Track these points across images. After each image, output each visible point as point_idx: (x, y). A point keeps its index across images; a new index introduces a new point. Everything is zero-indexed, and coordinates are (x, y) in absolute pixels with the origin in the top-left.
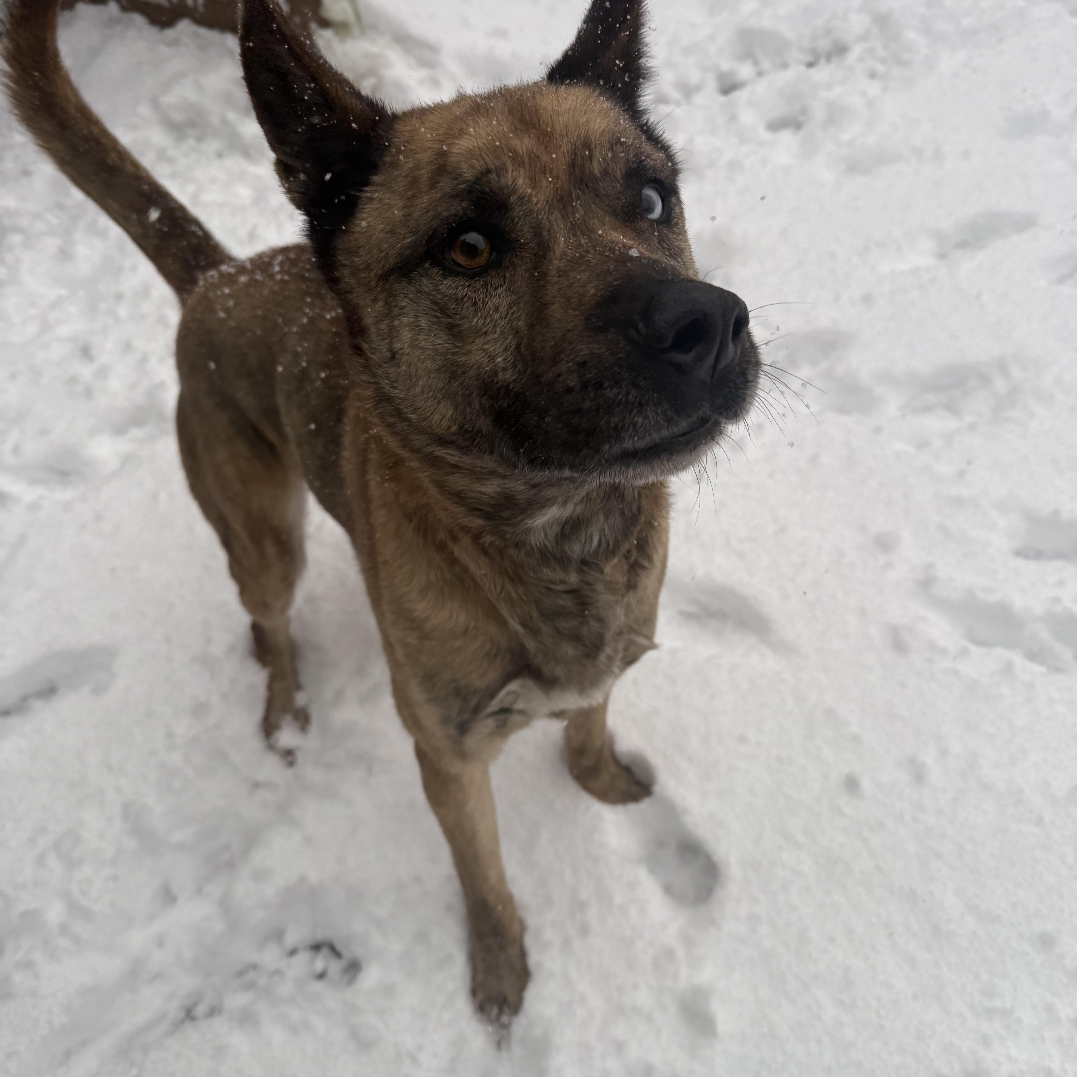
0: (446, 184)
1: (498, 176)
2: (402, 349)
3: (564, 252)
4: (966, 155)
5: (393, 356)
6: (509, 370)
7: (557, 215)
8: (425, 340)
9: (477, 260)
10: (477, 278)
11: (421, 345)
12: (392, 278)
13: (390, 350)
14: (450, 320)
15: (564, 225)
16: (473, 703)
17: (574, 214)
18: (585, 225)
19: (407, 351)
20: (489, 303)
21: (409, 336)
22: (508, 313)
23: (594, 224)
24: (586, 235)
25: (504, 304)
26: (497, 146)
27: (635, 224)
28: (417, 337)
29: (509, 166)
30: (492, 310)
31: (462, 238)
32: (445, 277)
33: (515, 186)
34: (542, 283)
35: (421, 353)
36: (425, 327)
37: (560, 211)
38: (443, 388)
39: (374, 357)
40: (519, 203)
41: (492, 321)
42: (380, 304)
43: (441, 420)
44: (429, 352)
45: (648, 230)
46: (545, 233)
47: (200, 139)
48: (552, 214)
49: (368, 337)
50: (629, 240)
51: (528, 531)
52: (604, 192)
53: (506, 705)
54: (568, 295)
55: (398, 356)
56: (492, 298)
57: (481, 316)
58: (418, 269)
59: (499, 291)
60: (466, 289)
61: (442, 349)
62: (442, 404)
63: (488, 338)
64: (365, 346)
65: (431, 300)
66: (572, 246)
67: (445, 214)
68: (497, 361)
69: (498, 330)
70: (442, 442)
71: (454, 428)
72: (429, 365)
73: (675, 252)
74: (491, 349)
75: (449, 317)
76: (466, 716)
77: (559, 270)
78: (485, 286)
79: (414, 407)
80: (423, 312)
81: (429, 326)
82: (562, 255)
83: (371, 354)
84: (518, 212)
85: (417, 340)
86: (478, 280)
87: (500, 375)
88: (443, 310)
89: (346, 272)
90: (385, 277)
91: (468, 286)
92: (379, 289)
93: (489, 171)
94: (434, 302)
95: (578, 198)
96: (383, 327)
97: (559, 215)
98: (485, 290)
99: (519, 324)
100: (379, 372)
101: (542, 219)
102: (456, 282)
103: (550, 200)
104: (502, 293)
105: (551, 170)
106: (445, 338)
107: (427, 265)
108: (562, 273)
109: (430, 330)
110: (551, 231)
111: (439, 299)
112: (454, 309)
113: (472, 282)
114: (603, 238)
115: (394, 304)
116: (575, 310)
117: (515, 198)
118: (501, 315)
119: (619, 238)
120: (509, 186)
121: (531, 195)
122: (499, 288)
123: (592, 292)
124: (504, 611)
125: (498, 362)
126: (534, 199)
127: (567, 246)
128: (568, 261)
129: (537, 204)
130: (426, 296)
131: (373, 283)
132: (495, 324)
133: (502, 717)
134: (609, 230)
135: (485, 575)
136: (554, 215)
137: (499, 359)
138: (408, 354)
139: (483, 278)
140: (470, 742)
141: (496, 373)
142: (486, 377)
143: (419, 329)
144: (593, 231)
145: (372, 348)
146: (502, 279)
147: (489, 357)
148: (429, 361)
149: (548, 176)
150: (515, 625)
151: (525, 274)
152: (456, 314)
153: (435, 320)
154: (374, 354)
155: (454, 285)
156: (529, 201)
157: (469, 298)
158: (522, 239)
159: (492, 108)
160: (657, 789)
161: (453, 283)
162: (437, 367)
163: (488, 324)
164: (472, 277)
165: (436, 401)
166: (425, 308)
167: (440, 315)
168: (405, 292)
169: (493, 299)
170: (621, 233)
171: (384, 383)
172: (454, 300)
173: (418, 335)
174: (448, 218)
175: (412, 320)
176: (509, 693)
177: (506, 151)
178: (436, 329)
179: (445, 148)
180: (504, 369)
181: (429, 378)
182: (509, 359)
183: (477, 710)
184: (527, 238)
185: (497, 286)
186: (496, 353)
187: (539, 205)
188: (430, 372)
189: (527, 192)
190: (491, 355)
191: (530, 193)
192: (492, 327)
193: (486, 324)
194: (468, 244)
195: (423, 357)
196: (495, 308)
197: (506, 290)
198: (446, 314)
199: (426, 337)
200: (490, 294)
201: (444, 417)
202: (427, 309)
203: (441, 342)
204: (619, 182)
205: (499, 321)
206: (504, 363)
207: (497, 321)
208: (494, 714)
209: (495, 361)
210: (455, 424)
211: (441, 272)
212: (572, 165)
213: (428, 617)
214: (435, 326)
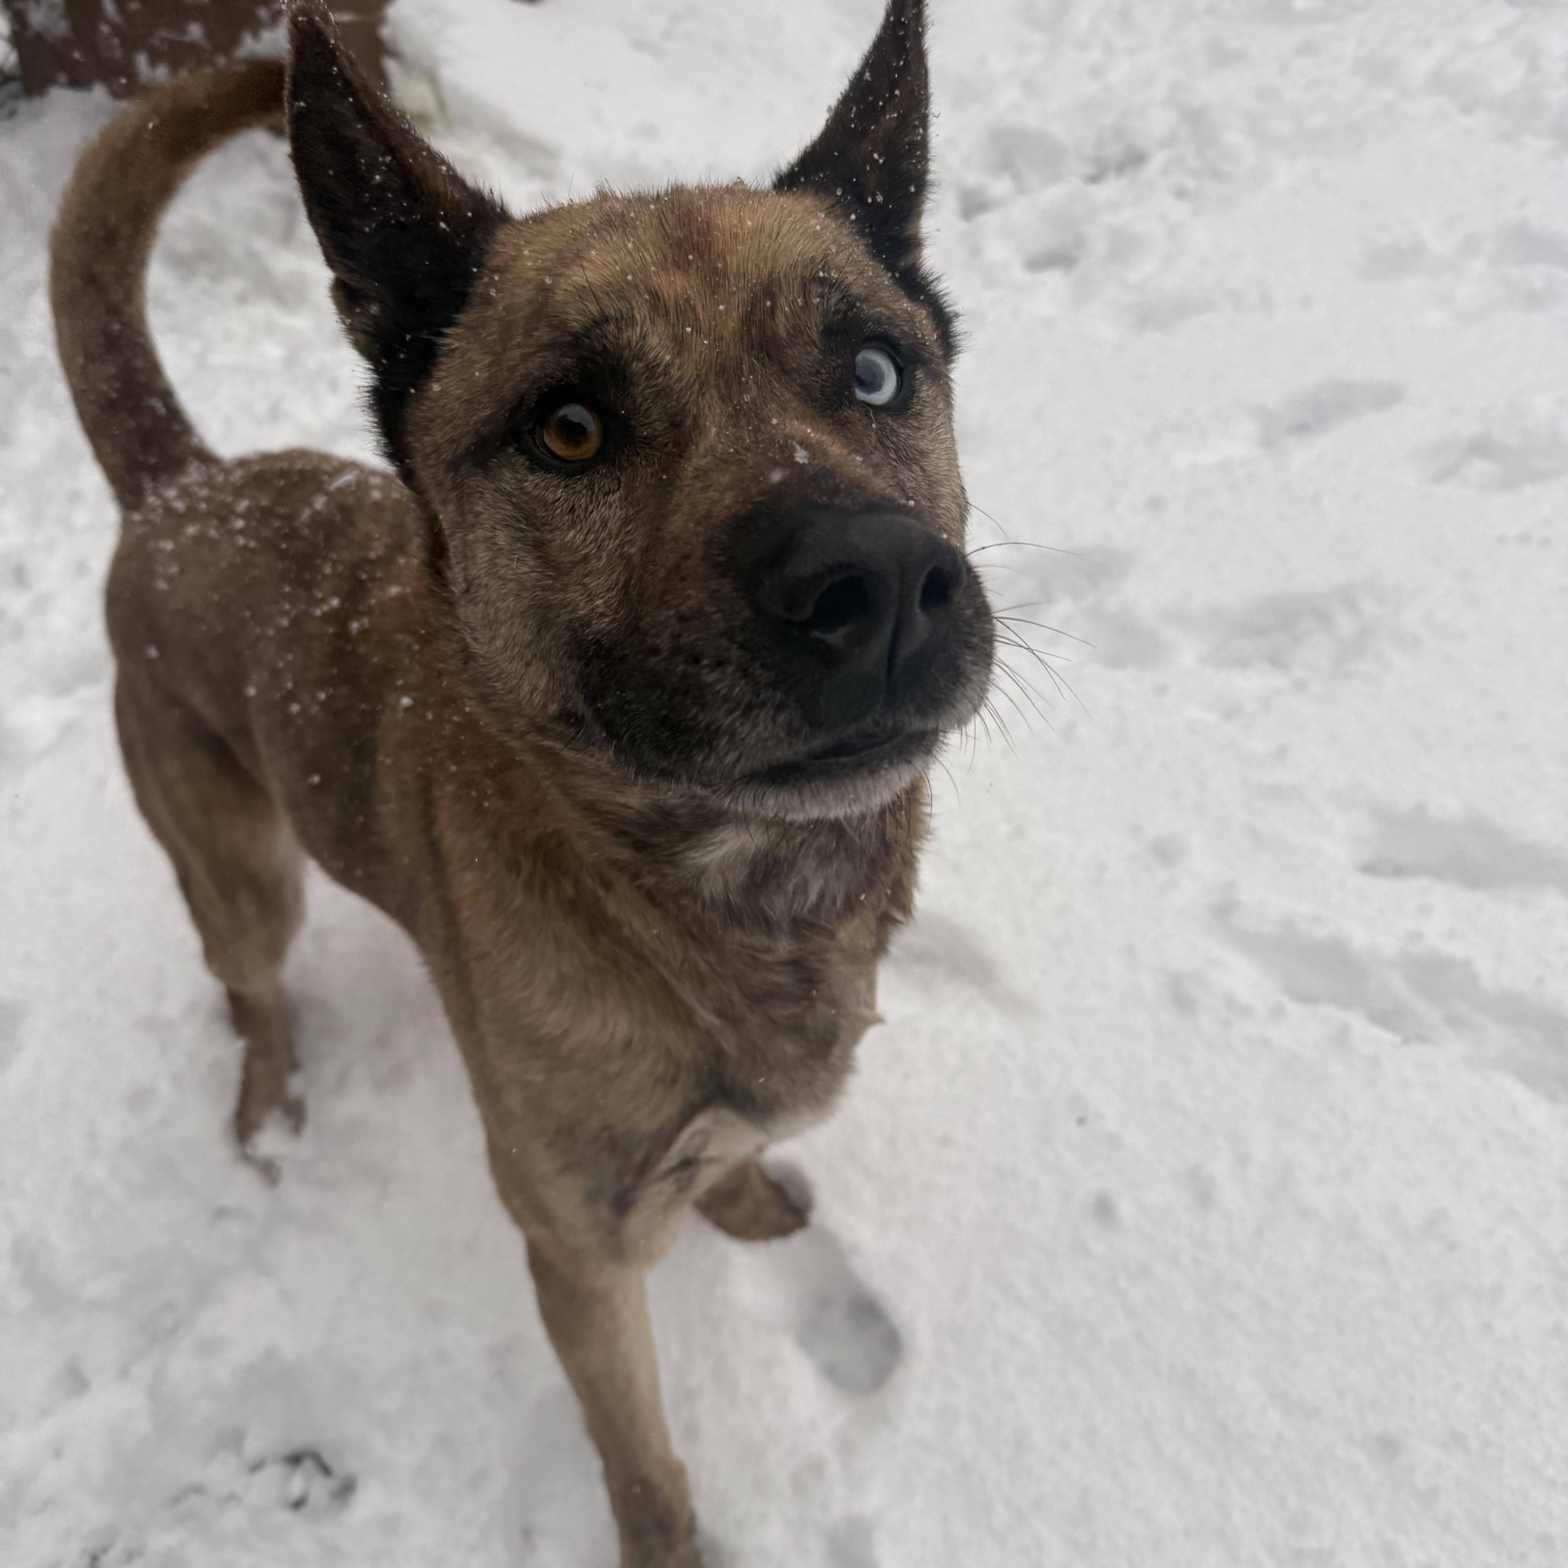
0: (543, 334)
1: (619, 329)
2: (478, 578)
3: (712, 446)
5: (468, 587)
6: (608, 616)
7: (712, 396)
8: (506, 565)
9: (584, 448)
10: (578, 477)
11: (501, 573)
12: (463, 469)
14: (538, 534)
15: (722, 409)
16: (638, 1156)
17: (740, 394)
18: (755, 411)
19: (485, 580)
20: (595, 513)
21: (487, 558)
22: (619, 532)
23: (768, 410)
24: (753, 425)
25: (616, 517)
26: (628, 282)
27: (840, 411)
28: (496, 561)
29: (641, 316)
30: (598, 523)
31: (562, 413)
32: (532, 471)
33: (642, 347)
34: (668, 488)
35: (501, 585)
36: (504, 547)
37: (718, 389)
38: (530, 643)
40: (646, 375)
41: (596, 539)
42: (453, 506)
43: (532, 693)
44: (511, 585)
45: (860, 420)
46: (688, 422)
48: (704, 395)
50: (822, 434)
52: (794, 365)
53: (690, 1153)
55: (473, 590)
56: (600, 507)
57: (581, 530)
58: (498, 456)
59: (611, 498)
60: (561, 490)
61: (529, 581)
62: (533, 668)
65: (514, 504)
66: (727, 440)
68: (595, 604)
69: (605, 555)
71: (553, 708)
72: (512, 605)
73: (907, 454)
75: (538, 530)
76: (627, 1181)
77: (697, 470)
78: (590, 486)
79: (498, 671)
80: (504, 523)
81: (511, 545)
82: (708, 451)
84: (644, 389)
85: (496, 565)
86: (579, 479)
87: (594, 626)
88: (530, 519)
91: (564, 487)
92: (449, 484)
93: (606, 320)
94: (518, 508)
95: (752, 370)
97: (716, 396)
98: (590, 493)
101: (686, 402)
102: (547, 481)
103: (702, 373)
104: (615, 501)
105: (710, 329)
106: (532, 563)
107: (511, 450)
108: (702, 474)
109: (512, 551)
110: (699, 417)
111: (523, 502)
112: (543, 517)
113: (571, 482)
114: (778, 430)
117: (641, 365)
118: (610, 533)
119: (804, 431)
120: (634, 345)
121: (669, 364)
122: (611, 494)
124: (688, 994)
125: (597, 605)
126: (674, 371)
127: (720, 439)
128: (715, 458)
129: (680, 377)
130: (508, 498)
131: (441, 475)
132: (600, 546)
133: (686, 1174)
134: (790, 419)
135: (658, 936)
136: (707, 397)
137: (599, 602)
138: (486, 585)
139: (588, 475)
140: (635, 1224)
141: (590, 621)
142: (578, 624)
143: (497, 550)
144: (764, 419)
146: (615, 481)
147: (590, 594)
148: (511, 599)
149: (704, 337)
150: (707, 1017)
151: (650, 478)
152: (546, 524)
153: (519, 534)
155: (543, 484)
156: (666, 373)
157: (565, 501)
158: (646, 429)
161: (543, 480)
162: (522, 609)
163: (590, 543)
164: (571, 474)
165: (524, 662)
166: (506, 517)
167: (524, 527)
168: (481, 490)
169: (601, 509)
172: (543, 504)
173: (497, 557)
174: (540, 379)
175: (489, 534)
176: (693, 1136)
177: (641, 291)
178: (521, 549)
179: (548, 281)
180: (602, 615)
181: (513, 625)
182: (612, 601)
183: (643, 1169)
184: (655, 429)
185: (608, 490)
186: (599, 592)
187: (685, 379)
188: (513, 615)
189: (664, 358)
191: (668, 361)
192: (596, 550)
193: (587, 543)
194: (571, 423)
195: (504, 591)
196: (602, 522)
197: (620, 499)
198: (533, 525)
199: (507, 562)
200: (596, 500)
201: (535, 688)
202: (508, 519)
203: (526, 569)
204: (816, 346)
205: (607, 542)
206: (605, 608)
207: (603, 540)
208: (673, 1170)
209: (593, 604)
210: (553, 702)
211: (528, 463)
212: (747, 320)
213: (565, 1034)
214: (519, 545)
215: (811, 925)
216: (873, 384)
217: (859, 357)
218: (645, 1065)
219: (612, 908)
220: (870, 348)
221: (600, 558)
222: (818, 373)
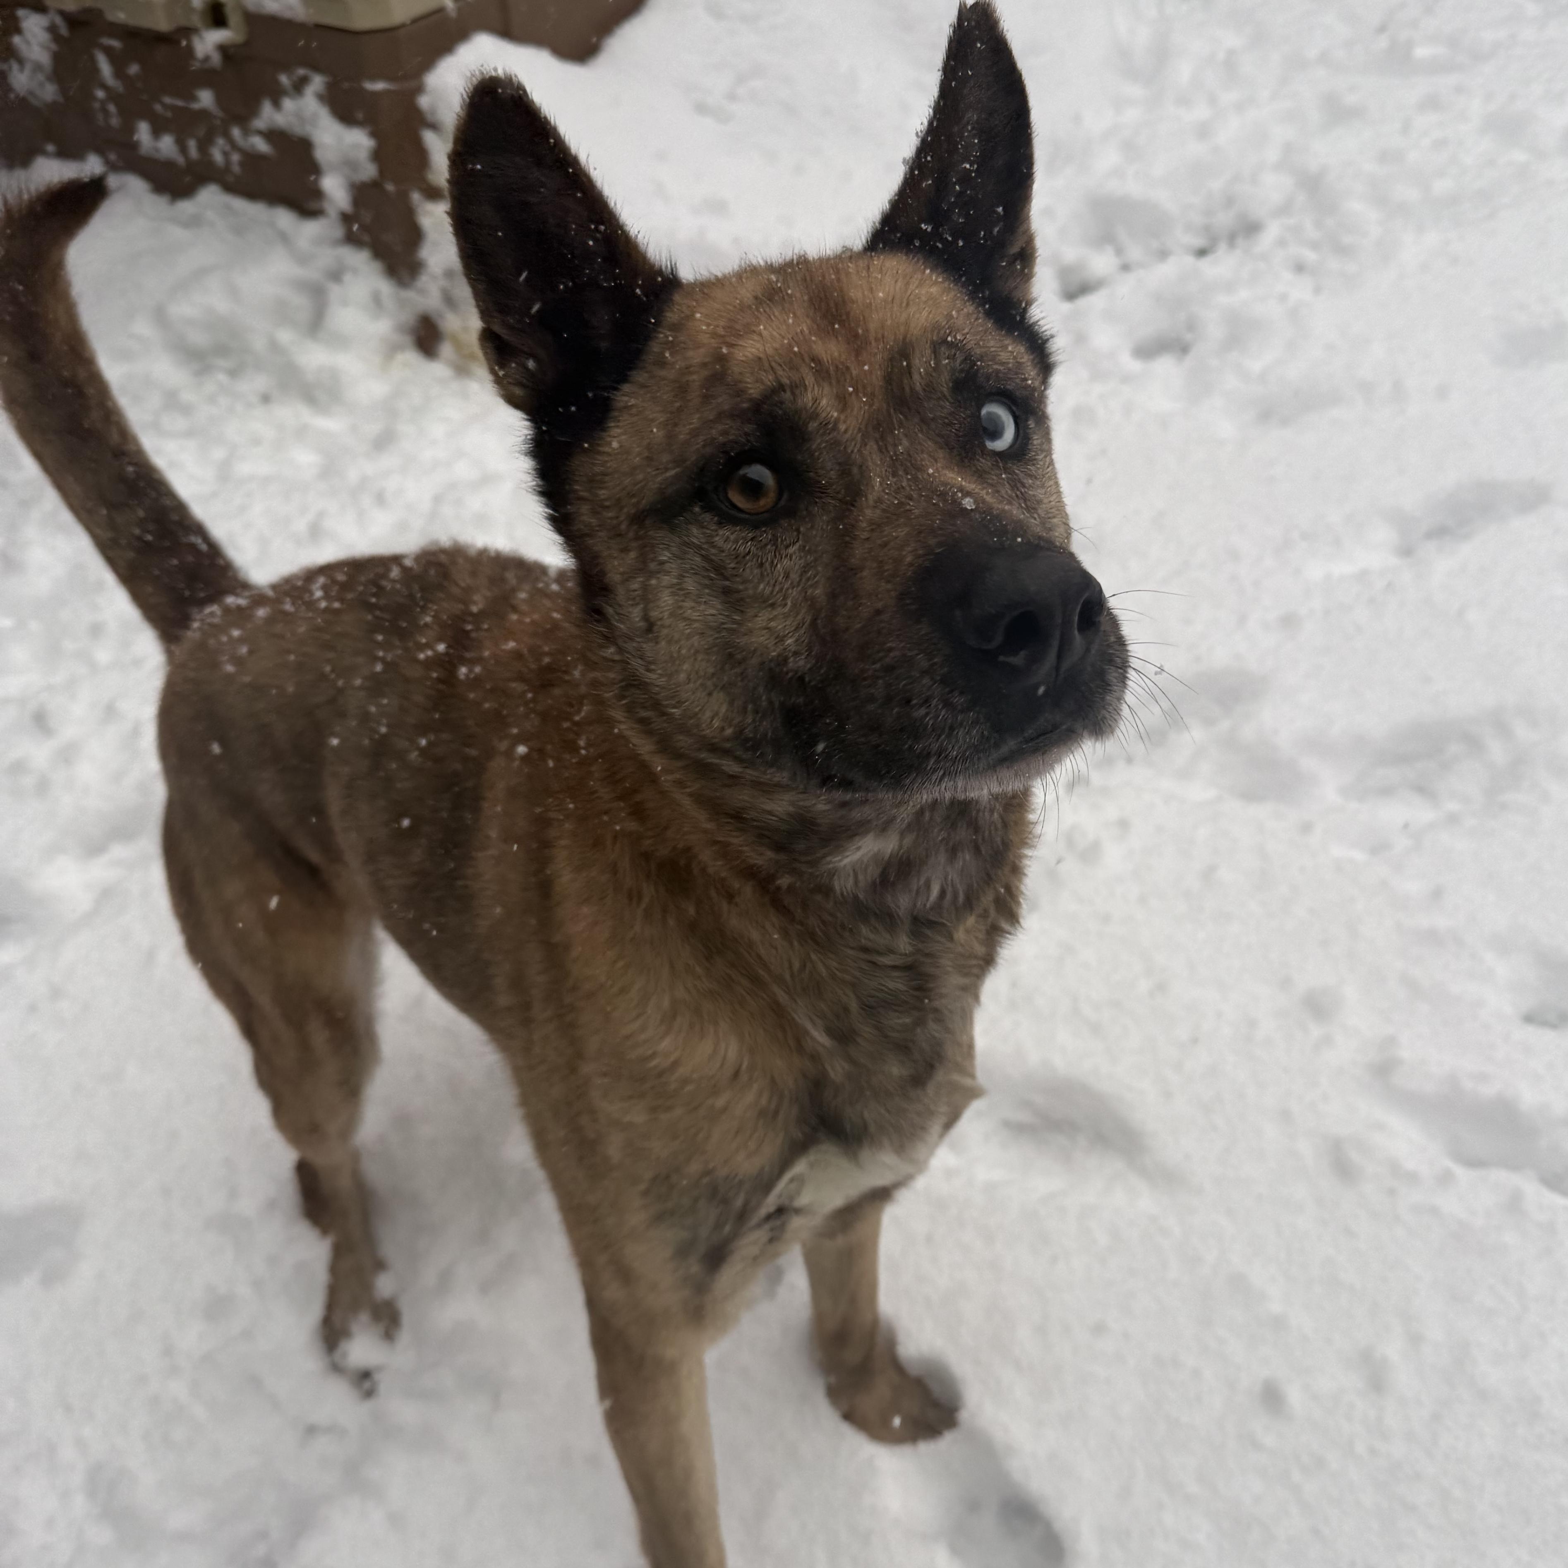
0: (724, 401)
1: (793, 393)
2: (661, 619)
3: (879, 498)
4: (1442, 392)
5: (650, 627)
6: (802, 654)
7: (872, 446)
8: (692, 608)
9: (764, 502)
10: (763, 529)
11: (685, 615)
12: (648, 522)
13: (646, 618)
14: (727, 583)
15: (881, 460)
16: (738, 1202)
17: (895, 446)
18: (910, 462)
19: (668, 622)
20: (779, 566)
21: (670, 602)
22: (801, 580)
23: (922, 460)
24: (911, 475)
25: (797, 567)
26: (795, 353)
27: (976, 461)
28: (681, 604)
29: (810, 380)
30: (782, 576)
31: (742, 471)
32: (720, 524)
33: (816, 408)
34: (847, 539)
35: (686, 625)
36: (692, 592)
37: (877, 442)
38: (713, 674)
39: (622, 626)
40: (821, 432)
41: (781, 589)
42: (633, 555)
43: (712, 719)
44: (696, 625)
45: (992, 469)
46: (855, 470)
47: (234, 373)
48: (866, 445)
49: (615, 599)
50: (969, 483)
51: (832, 873)
52: (931, 416)
54: (880, 559)
55: (655, 628)
56: (783, 559)
57: (769, 582)
58: (684, 514)
59: (791, 550)
60: (749, 543)
61: (715, 622)
62: (715, 694)
63: (775, 613)
64: (610, 611)
65: (703, 556)
66: (890, 490)
67: (721, 439)
68: (786, 644)
69: (789, 603)
70: (713, 748)
71: (729, 731)
72: (697, 643)
73: (1030, 503)
74: (780, 627)
75: (727, 579)
77: (871, 522)
78: (774, 541)
79: (677, 700)
80: (692, 571)
81: (698, 590)
82: (876, 502)
83: (617, 623)
84: (819, 444)
85: (680, 607)
86: (765, 531)
87: (791, 664)
88: (719, 569)
89: (585, 508)
90: (638, 519)
91: (752, 539)
92: (631, 535)
93: (781, 388)
94: (705, 558)
95: (901, 425)
96: (635, 586)
97: (875, 447)
98: (773, 547)
99: (816, 592)
100: (630, 646)
101: (852, 452)
102: (736, 533)
103: (863, 427)
104: (795, 553)
105: (864, 387)
106: (719, 607)
107: (697, 509)
108: (876, 526)
109: (699, 596)
110: (864, 468)
111: (713, 554)
112: (734, 568)
113: (758, 533)
114: (935, 477)
115: (652, 556)
116: (888, 582)
117: (815, 425)
118: (792, 583)
119: (956, 479)
120: (808, 408)
121: (837, 421)
122: (791, 546)
123: (909, 559)
124: (800, 1013)
125: (788, 644)
126: (841, 427)
127: (883, 491)
128: (884, 511)
129: (846, 431)
130: (696, 551)
131: (623, 527)
132: (785, 595)
134: (943, 468)
136: (868, 447)
137: (789, 641)
138: (669, 626)
139: (771, 529)
141: (786, 660)
142: (772, 665)
143: (684, 594)
144: (920, 469)
145: (619, 614)
146: (795, 533)
147: (777, 637)
148: (696, 637)
149: (861, 395)
150: (817, 1037)
151: (827, 526)
152: (736, 575)
153: (707, 582)
154: (620, 621)
155: (732, 537)
156: (835, 428)
157: (754, 555)
158: (823, 480)
159: (790, 296)
160: (964, 1416)
161: (732, 534)
162: (706, 647)
163: (777, 594)
164: (756, 526)
165: (707, 692)
166: (693, 566)
167: (713, 576)
168: (666, 542)
169: (784, 561)
170: (959, 473)
171: (636, 663)
172: (733, 557)
173: (683, 601)
174: (724, 444)
175: (675, 581)
176: (790, 1182)
177: (807, 360)
178: (708, 594)
179: (725, 349)
180: (796, 653)
181: (695, 659)
182: (803, 639)
184: (831, 479)
185: (788, 542)
186: (787, 632)
187: (850, 432)
188: (697, 652)
189: (832, 416)
190: (779, 635)
191: (836, 418)
192: (782, 597)
193: (775, 593)
194: (750, 480)
195: (688, 631)
196: (785, 573)
197: (799, 550)
198: (722, 574)
199: (693, 604)
200: (779, 554)
201: (716, 714)
202: (696, 568)
203: (713, 612)
204: (947, 400)
205: (790, 591)
206: (796, 646)
207: (788, 589)
208: (769, 1217)
209: (784, 644)
210: (730, 726)
211: (716, 519)
212: (888, 379)
213: (676, 1064)
214: (707, 591)
215: (931, 924)
216: (996, 433)
217: (984, 411)
218: (750, 1097)
219: (734, 922)
220: (992, 401)
221: (786, 605)
222: (951, 424)
